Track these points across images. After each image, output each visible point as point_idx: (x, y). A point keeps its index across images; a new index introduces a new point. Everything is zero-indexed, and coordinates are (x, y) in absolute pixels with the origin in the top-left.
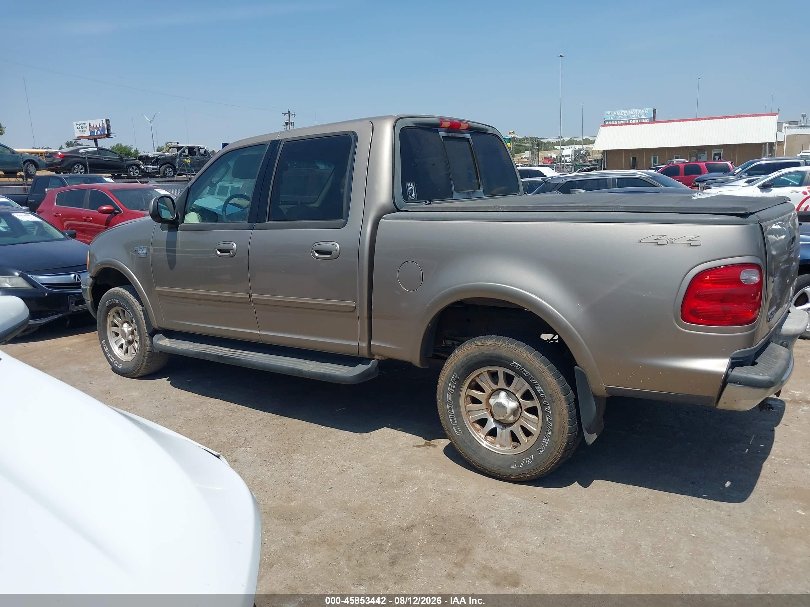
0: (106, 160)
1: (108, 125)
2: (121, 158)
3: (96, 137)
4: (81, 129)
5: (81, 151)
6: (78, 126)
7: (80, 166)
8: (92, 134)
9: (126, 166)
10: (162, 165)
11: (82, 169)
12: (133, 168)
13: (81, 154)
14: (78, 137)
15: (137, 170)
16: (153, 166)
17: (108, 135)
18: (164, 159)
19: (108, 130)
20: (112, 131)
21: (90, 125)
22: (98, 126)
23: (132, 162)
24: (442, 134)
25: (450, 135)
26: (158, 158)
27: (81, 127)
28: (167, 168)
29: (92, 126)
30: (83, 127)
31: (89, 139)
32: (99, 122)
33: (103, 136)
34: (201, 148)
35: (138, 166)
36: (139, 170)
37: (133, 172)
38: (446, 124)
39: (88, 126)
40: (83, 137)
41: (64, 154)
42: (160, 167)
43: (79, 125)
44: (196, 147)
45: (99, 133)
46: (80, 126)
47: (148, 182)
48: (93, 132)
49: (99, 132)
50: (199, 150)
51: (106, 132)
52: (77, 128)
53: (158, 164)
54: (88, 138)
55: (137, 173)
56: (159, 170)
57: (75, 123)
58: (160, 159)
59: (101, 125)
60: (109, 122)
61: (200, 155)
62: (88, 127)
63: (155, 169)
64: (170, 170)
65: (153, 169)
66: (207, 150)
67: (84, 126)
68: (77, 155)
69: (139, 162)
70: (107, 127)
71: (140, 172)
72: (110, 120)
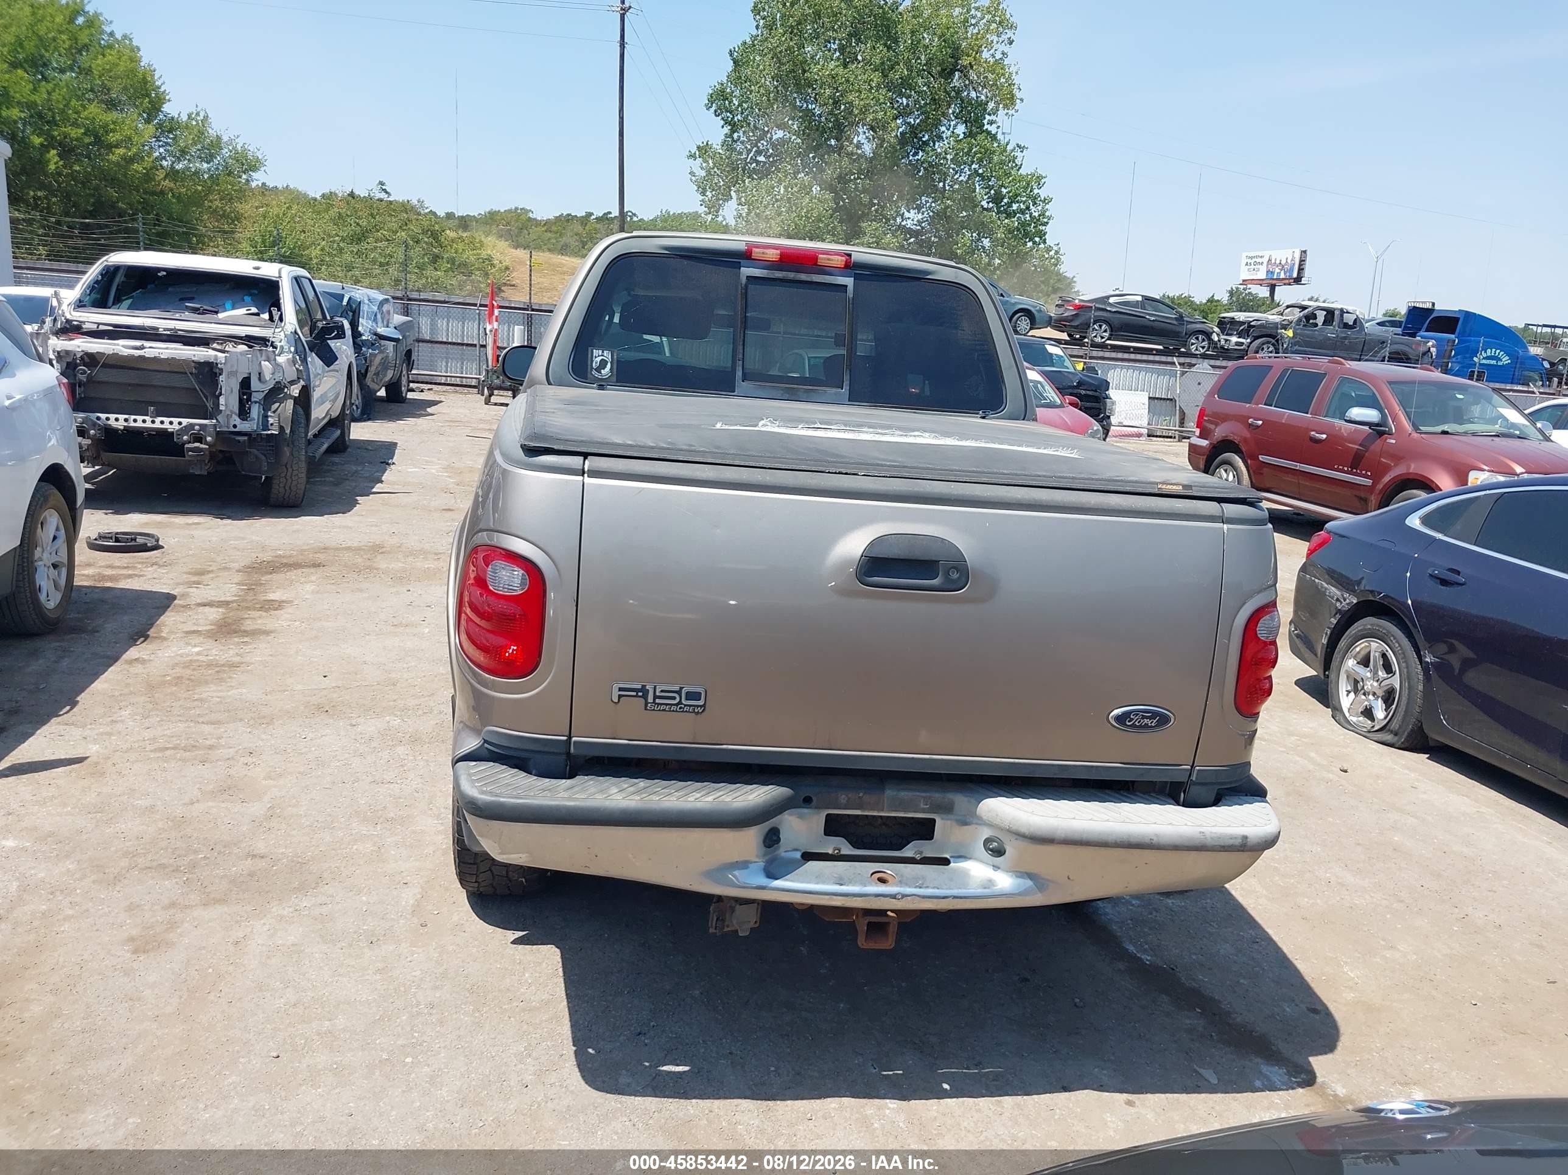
0: (1153, 318)
1: (1302, 261)
2: (1180, 318)
3: (1274, 282)
4: (1253, 267)
5: (1112, 300)
6: (1249, 261)
7: (1104, 327)
8: (1270, 276)
9: (1186, 334)
10: (1256, 338)
11: (1105, 331)
12: (1197, 338)
13: (1111, 305)
14: (1244, 281)
15: (1205, 344)
16: (1239, 337)
17: (1298, 280)
18: (1262, 326)
19: (1301, 270)
20: (1307, 273)
21: (1270, 260)
22: (1283, 262)
23: (1199, 326)
24: (747, 271)
25: (778, 274)
26: (1252, 324)
27: (1253, 263)
28: (1263, 344)
29: (1273, 261)
30: (1256, 263)
31: (1261, 285)
32: (1287, 255)
33: (1287, 281)
34: (1348, 312)
35: (1208, 335)
36: (1209, 344)
37: (1197, 346)
38: (773, 255)
39: (1265, 260)
40: (1252, 281)
41: (1082, 304)
42: (1251, 343)
43: (1251, 258)
44: (1337, 309)
45: (1282, 276)
46: (1252, 261)
47: (1194, 365)
48: (1272, 273)
49: (1283, 272)
50: (1342, 316)
51: (1295, 275)
52: (1247, 264)
53: (1248, 336)
54: (1260, 282)
55: (1203, 347)
56: (1249, 347)
57: (1244, 255)
58: (1254, 326)
59: (1289, 261)
60: (1306, 257)
61: (1342, 326)
62: (1265, 264)
63: (1242, 344)
64: (1270, 349)
65: (1237, 344)
66: (1360, 316)
67: (1259, 260)
68: (1103, 307)
69: (1212, 328)
70: (1300, 265)
71: (1209, 348)
72: (1308, 253)
